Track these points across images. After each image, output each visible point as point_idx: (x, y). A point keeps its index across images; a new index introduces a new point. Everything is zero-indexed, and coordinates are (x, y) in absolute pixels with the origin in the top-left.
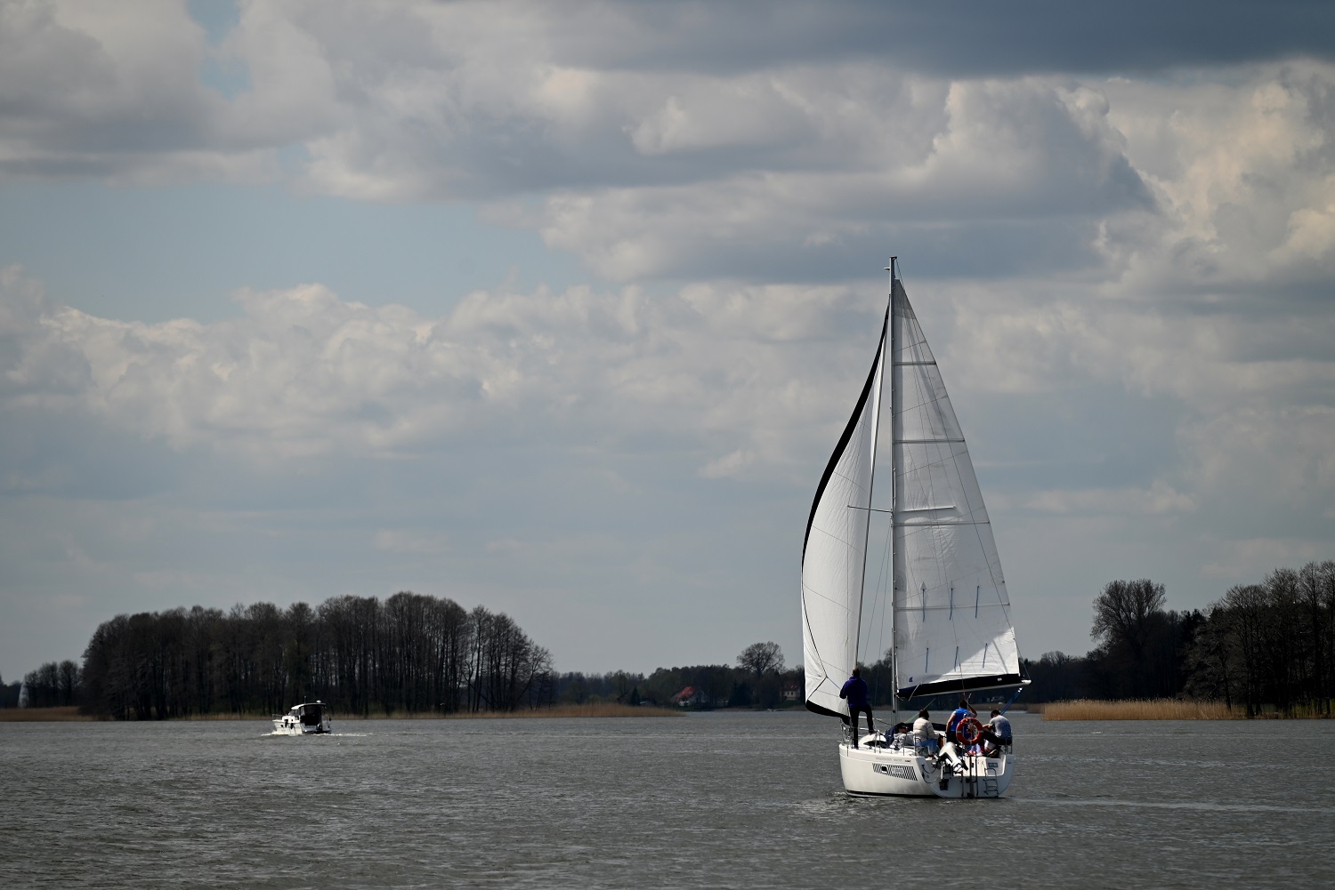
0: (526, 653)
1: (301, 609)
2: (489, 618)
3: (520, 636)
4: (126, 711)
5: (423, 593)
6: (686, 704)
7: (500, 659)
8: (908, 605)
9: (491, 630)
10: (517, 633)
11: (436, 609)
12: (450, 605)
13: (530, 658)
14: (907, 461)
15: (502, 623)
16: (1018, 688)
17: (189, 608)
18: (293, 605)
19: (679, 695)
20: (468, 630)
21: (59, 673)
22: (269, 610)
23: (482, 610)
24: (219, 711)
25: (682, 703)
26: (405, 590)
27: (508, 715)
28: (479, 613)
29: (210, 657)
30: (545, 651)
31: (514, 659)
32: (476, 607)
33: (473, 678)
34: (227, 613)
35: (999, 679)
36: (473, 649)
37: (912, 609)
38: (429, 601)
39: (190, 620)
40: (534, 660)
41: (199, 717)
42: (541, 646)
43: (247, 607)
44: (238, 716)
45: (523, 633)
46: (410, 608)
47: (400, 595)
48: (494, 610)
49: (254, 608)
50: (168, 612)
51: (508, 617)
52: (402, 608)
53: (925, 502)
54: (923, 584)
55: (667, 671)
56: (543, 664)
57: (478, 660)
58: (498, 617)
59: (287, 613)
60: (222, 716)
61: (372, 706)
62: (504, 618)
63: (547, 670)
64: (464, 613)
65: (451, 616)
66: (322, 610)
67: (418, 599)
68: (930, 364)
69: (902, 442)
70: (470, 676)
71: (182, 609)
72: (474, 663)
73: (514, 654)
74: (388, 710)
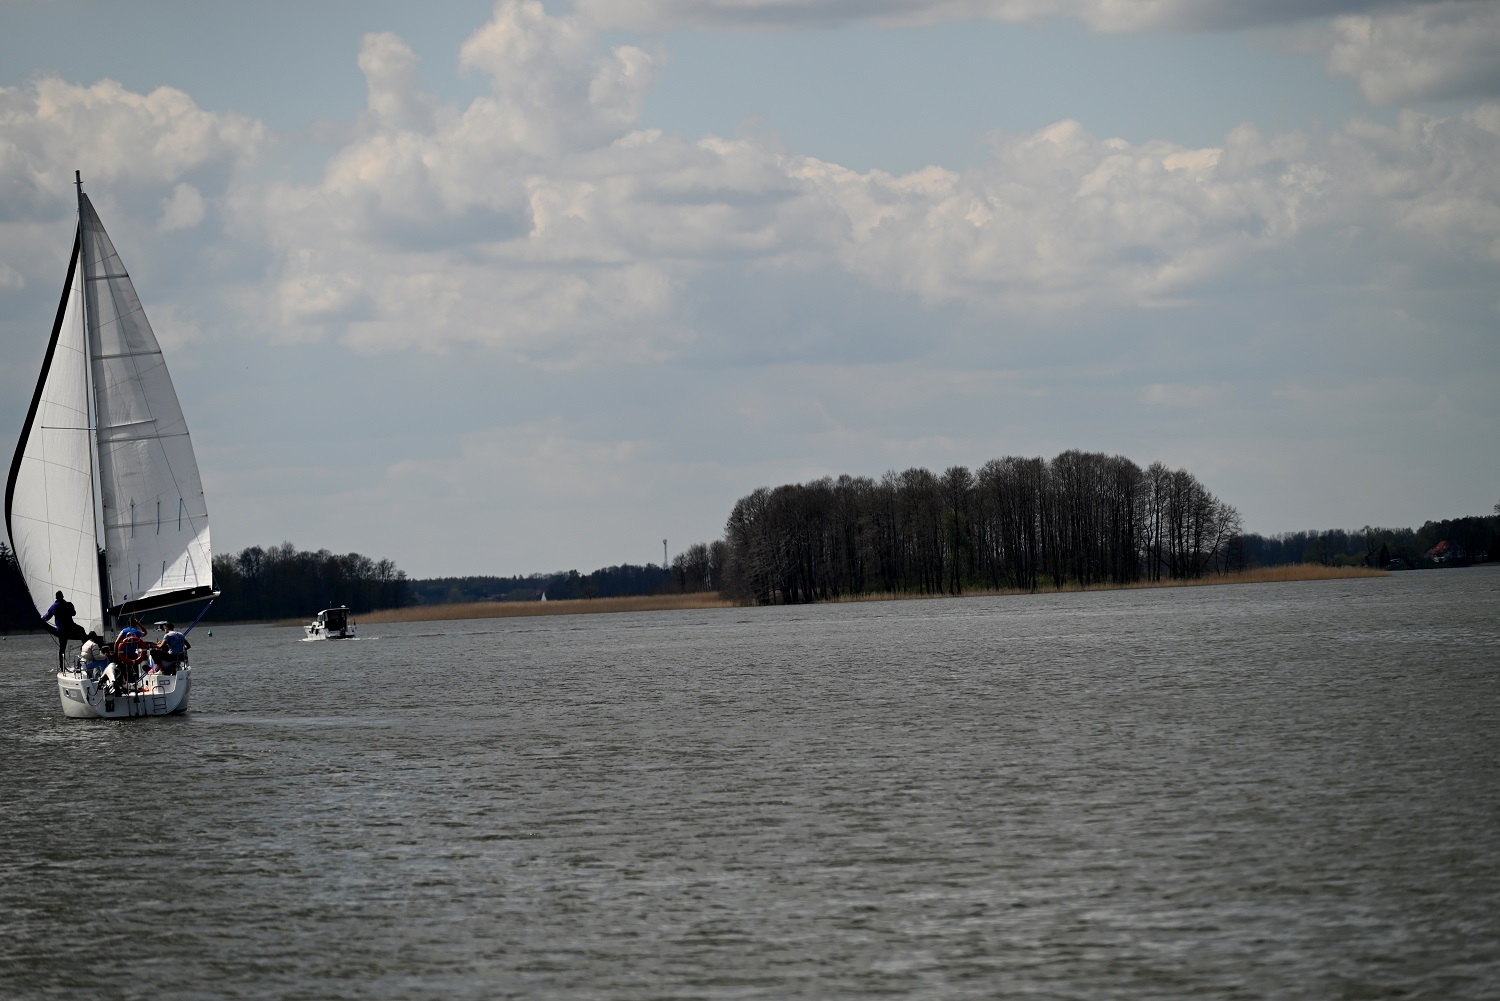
0: (1211, 512)
1: (958, 475)
2: (1167, 476)
3: (1203, 494)
4: (771, 593)
5: (1093, 450)
6: (1440, 560)
7: (1181, 521)
8: (120, 522)
9: (1170, 489)
10: (1199, 491)
11: (1109, 467)
12: (1123, 463)
13: (1215, 517)
14: (107, 376)
15: (1182, 479)
16: (210, 600)
17: (835, 478)
18: (949, 470)
19: (1433, 551)
20: (1145, 490)
21: (709, 554)
22: (924, 476)
23: (1159, 467)
24: (870, 591)
25: (1436, 559)
26: (1072, 448)
27: (1191, 582)
28: (1156, 471)
29: (860, 530)
30: (1232, 509)
31: (1197, 521)
32: (1152, 463)
33: (1153, 543)
34: (878, 482)
35: (194, 593)
36: (1151, 511)
37: (124, 526)
38: (1099, 459)
39: (838, 490)
40: (1221, 520)
41: (849, 599)
42: (1228, 504)
43: (899, 475)
44: (892, 596)
45: (1206, 491)
46: (1076, 466)
47: (1067, 454)
48: (1172, 467)
49: (906, 475)
50: (813, 484)
51: (1189, 473)
52: (1070, 468)
53: (128, 417)
54: (132, 500)
55: (1437, 525)
56: (1231, 525)
57: (1157, 522)
58: (1178, 474)
59: (942, 479)
60: (874, 595)
61: (1041, 578)
62: (1184, 474)
63: (1234, 531)
64: (1138, 470)
65: (1125, 473)
66: (983, 475)
67: (1087, 457)
68: (123, 276)
69: (101, 358)
70: (1149, 541)
71: (828, 479)
72: (1153, 525)
73: (1198, 514)
74: (1058, 583)
